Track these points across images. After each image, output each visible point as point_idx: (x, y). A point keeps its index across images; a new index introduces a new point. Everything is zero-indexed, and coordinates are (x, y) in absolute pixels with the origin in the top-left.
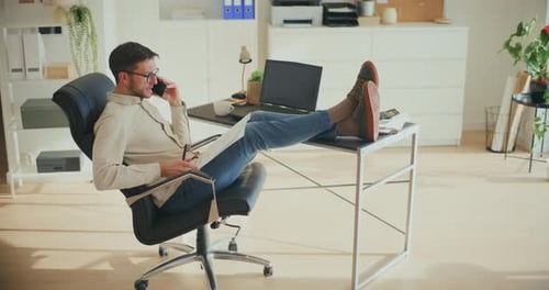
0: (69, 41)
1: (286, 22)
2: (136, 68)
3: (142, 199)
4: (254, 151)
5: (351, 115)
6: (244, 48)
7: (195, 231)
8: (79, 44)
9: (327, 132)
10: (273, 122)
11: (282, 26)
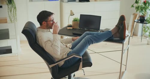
0: (7, 10)
1: (68, 1)
2: (48, 19)
3: (56, 65)
4: (90, 45)
5: (118, 31)
6: (71, 11)
7: (67, 77)
8: (11, 11)
9: (110, 38)
10: (94, 35)
11: (68, 3)
